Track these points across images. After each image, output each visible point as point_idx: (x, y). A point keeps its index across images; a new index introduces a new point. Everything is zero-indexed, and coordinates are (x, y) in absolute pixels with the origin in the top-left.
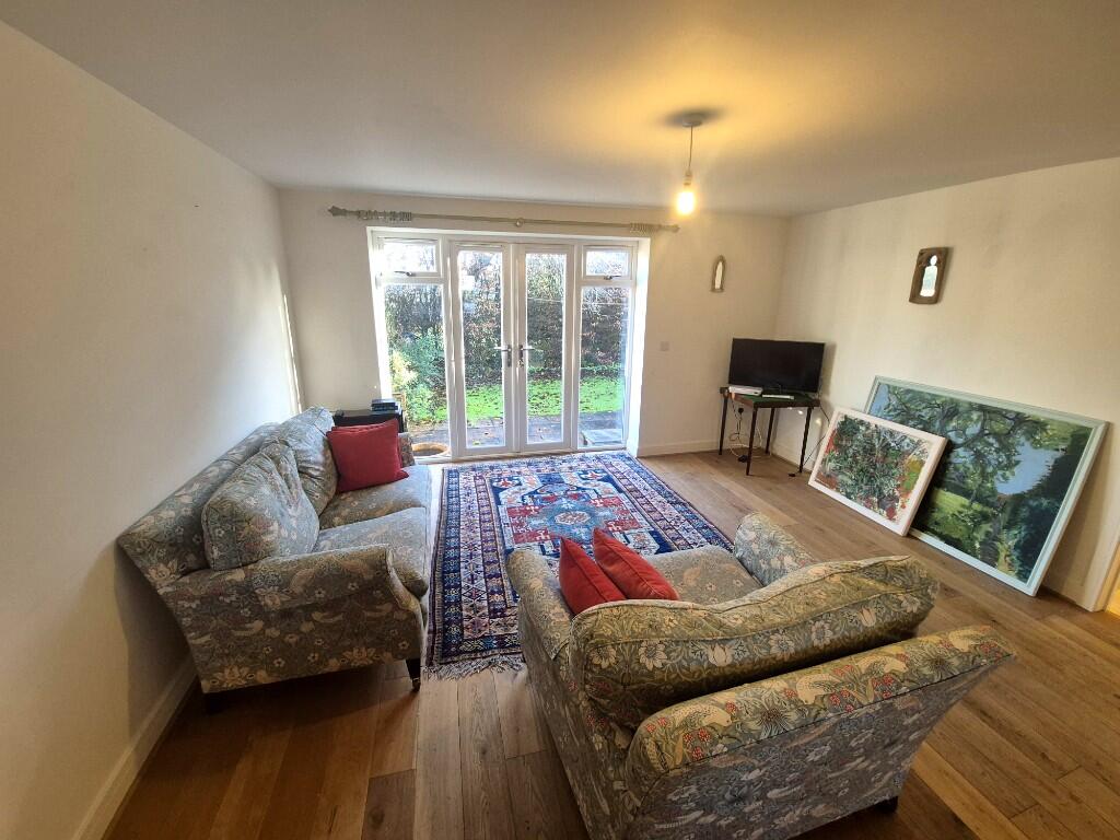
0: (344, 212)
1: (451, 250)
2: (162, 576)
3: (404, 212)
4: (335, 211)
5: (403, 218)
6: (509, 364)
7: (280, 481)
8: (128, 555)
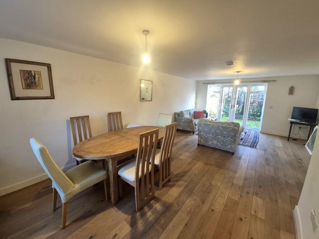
0: (205, 83)
1: (222, 88)
2: (176, 116)
3: (213, 82)
4: (204, 83)
5: (214, 83)
6: (231, 108)
7: (187, 113)
8: (175, 114)
